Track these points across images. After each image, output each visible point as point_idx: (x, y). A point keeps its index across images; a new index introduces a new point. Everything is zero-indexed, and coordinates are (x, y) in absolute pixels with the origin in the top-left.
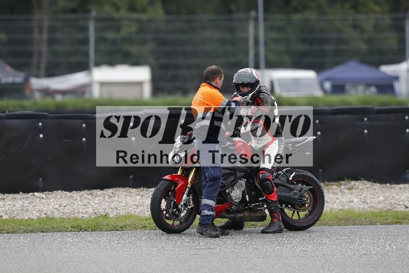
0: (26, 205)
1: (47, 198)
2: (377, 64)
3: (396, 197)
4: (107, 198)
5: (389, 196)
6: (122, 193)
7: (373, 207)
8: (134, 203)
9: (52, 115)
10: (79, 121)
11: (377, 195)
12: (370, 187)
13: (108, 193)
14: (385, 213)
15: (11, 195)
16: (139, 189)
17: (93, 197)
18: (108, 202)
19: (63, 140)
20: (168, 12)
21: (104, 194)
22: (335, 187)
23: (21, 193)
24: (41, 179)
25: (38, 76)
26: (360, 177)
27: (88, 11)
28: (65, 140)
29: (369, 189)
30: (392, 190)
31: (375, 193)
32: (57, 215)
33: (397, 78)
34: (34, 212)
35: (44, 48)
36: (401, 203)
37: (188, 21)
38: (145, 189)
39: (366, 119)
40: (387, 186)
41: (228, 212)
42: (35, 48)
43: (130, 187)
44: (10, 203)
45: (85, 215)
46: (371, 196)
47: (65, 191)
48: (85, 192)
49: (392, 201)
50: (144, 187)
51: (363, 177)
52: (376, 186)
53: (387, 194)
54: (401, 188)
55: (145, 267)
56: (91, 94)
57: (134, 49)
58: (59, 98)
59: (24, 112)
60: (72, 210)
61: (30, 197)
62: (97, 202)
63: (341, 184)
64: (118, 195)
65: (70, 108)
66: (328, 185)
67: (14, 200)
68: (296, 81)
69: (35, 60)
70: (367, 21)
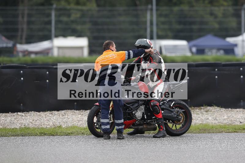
0: (13, 120)
1: (25, 116)
2: (224, 37)
3: (235, 116)
4: (61, 116)
5: (231, 116)
6: (70, 113)
7: (220, 122)
8: (77, 119)
9: (28, 66)
10: (45, 70)
11: (223, 115)
12: (219, 111)
13: (62, 113)
14: (227, 126)
15: (4, 114)
16: (80, 111)
17: (53, 116)
18: (62, 118)
19: (35, 82)
20: (98, 6)
21: (59, 114)
22: (197, 110)
23: (10, 113)
24: (22, 105)
25: (21, 43)
26: (212, 104)
27: (52, 5)
28: (36, 81)
29: (218, 112)
30: (232, 112)
31: (222, 114)
32: (31, 126)
33: (236, 45)
34: (18, 124)
35: (25, 26)
36: (238, 120)
37: (110, 11)
38: (84, 111)
39: (216, 70)
40: (229, 110)
41: (134, 125)
42: (20, 27)
43: (74, 110)
44: (3, 118)
45: (47, 126)
46: (219, 116)
47: (36, 112)
48: (48, 112)
49: (232, 119)
50: (83, 110)
51: (214, 104)
52: (223, 110)
53: (229, 115)
54: (237, 111)
55: (84, 157)
56: (52, 54)
57: (79, 27)
58: (33, 56)
59: (12, 64)
60: (40, 123)
61: (15, 115)
62: (55, 118)
63: (202, 109)
64: (67, 114)
65: (40, 62)
66: (193, 109)
67: (6, 117)
68: (175, 46)
69: (19, 33)
70: (219, 11)
